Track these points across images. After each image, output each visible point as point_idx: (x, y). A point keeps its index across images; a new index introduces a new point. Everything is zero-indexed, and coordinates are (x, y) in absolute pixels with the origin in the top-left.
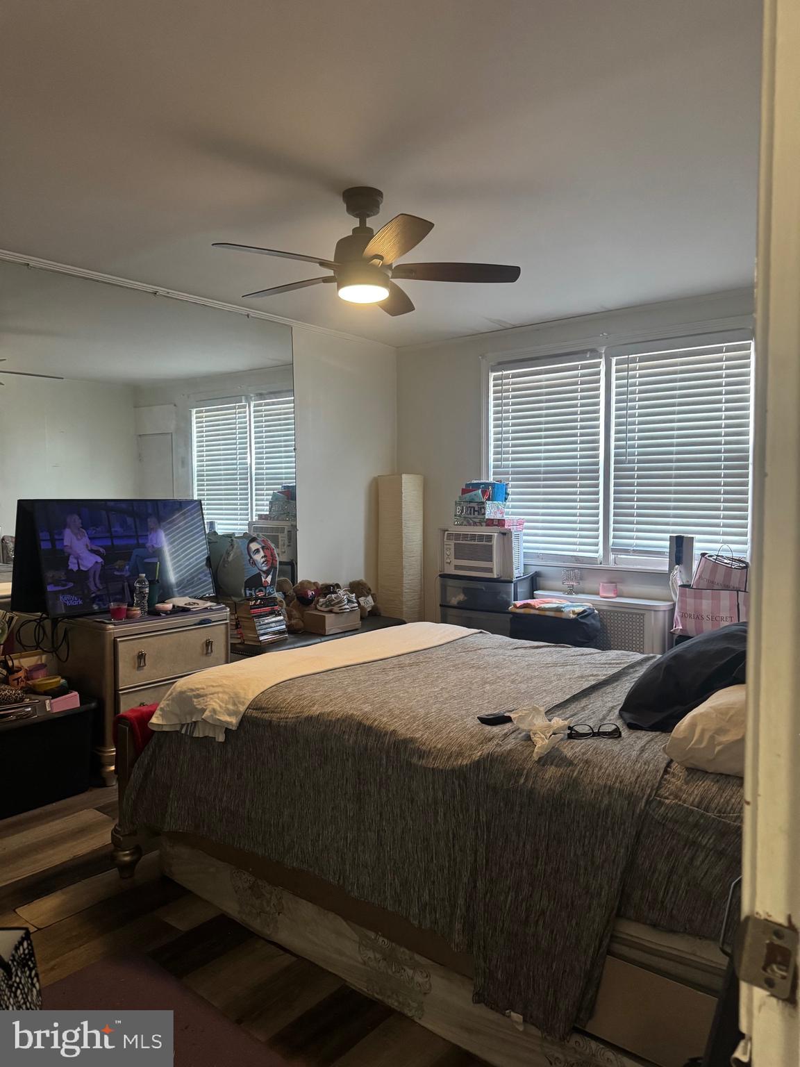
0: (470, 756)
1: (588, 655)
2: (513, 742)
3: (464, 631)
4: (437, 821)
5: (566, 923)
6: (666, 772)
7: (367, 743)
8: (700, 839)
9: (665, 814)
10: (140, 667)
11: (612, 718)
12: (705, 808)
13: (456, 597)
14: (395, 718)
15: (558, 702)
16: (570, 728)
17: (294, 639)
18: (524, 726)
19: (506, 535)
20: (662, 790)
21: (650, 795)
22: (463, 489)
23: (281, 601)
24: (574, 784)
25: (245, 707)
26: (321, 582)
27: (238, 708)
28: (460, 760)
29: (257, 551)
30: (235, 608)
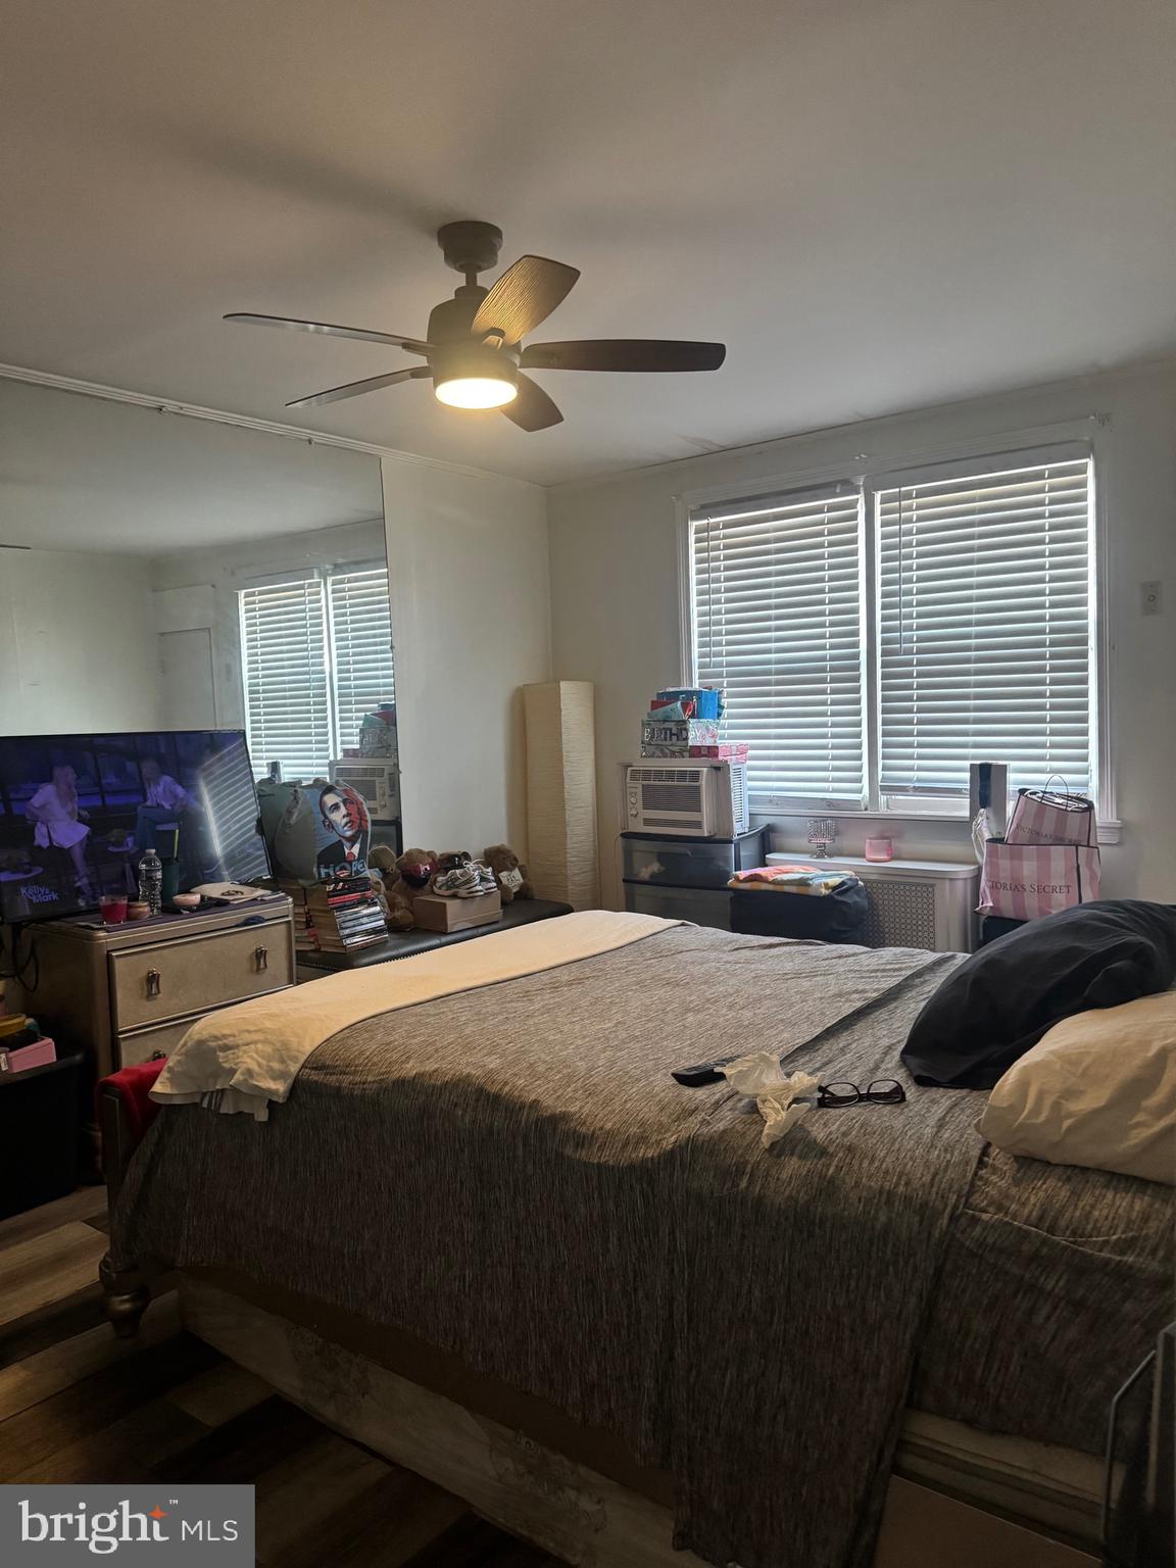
0: (658, 1142)
1: (849, 956)
2: (729, 1115)
3: (656, 923)
4: (608, 1250)
5: (822, 1421)
6: (981, 1164)
7: (492, 1123)
8: (1043, 1278)
9: (981, 1239)
10: (150, 996)
11: (889, 1066)
12: (1048, 1228)
13: (646, 867)
14: (539, 1078)
15: (801, 1041)
16: (821, 1089)
17: (397, 941)
18: (747, 1089)
19: (721, 770)
20: (977, 1195)
21: (956, 1207)
22: (653, 702)
23: (378, 883)
24: (828, 1188)
25: (299, 1066)
26: (440, 850)
27: (287, 1066)
28: (642, 1151)
29: (336, 807)
30: (302, 897)
